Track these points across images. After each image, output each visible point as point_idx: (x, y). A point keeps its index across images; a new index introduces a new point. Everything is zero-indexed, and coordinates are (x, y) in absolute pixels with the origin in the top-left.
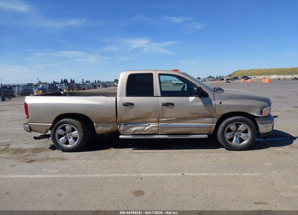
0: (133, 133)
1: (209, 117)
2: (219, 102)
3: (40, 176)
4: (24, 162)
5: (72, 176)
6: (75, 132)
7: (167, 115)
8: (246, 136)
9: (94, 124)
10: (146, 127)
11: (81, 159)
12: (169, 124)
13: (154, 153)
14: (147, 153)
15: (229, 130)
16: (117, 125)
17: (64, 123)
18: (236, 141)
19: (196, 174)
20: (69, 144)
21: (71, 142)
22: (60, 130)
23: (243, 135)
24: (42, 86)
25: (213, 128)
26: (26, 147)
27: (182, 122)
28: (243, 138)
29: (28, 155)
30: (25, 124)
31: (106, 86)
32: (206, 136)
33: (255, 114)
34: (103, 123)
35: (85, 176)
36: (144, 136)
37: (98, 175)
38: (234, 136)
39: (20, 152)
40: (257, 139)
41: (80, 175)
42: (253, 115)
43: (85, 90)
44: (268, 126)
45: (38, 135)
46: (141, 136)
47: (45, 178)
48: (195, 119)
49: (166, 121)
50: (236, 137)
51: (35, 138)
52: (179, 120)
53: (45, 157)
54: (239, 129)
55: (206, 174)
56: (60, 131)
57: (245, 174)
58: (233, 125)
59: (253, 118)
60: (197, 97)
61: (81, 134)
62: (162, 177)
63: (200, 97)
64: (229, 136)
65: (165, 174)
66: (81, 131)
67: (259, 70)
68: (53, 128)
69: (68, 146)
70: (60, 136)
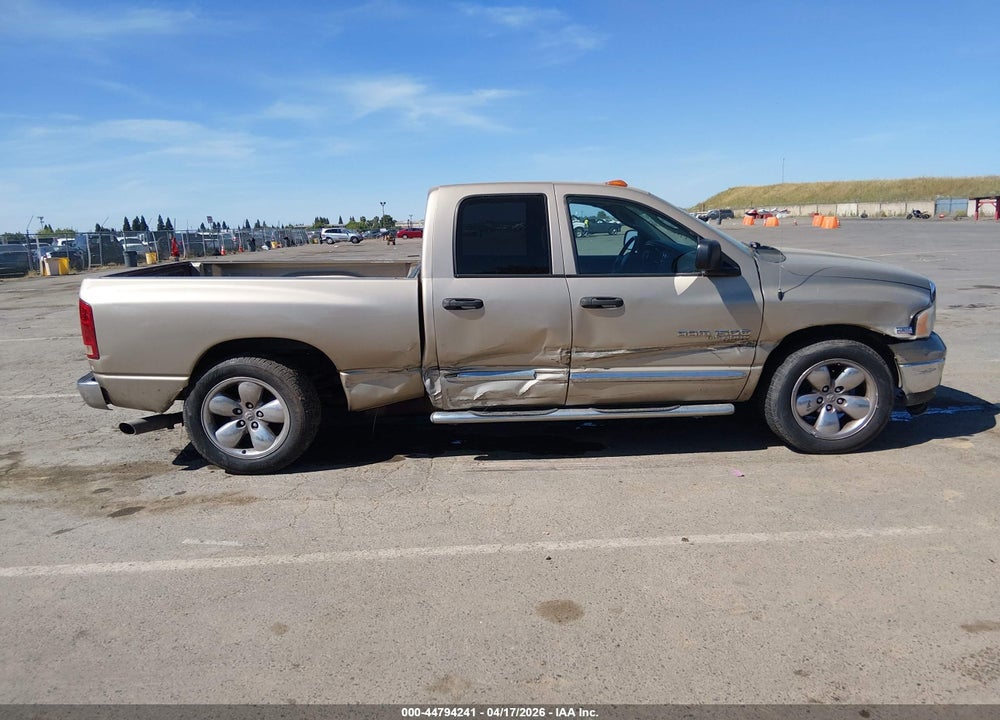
0: (479, 404)
1: (740, 346)
2: (777, 294)
3: (182, 565)
4: (99, 515)
5: (302, 560)
6: (275, 403)
7: (599, 340)
8: (861, 406)
9: (342, 374)
10: (523, 385)
11: (308, 499)
12: (603, 370)
13: (555, 469)
14: (532, 469)
15: (807, 388)
16: (423, 377)
17: (232, 372)
18: (827, 424)
19: (729, 538)
20: (252, 447)
21: (259, 439)
22: (219, 398)
23: (849, 404)
24: (63, 243)
25: (754, 380)
26: (84, 459)
27: (649, 361)
28: (850, 412)
29: (106, 490)
30: (84, 379)
31: (290, 243)
32: (727, 409)
33: (894, 333)
34: (370, 371)
35: (345, 556)
36: (519, 413)
37: (392, 552)
38: (821, 407)
39: (71, 479)
40: (895, 416)
41: (327, 555)
42: (887, 335)
43: (220, 254)
44: (931, 370)
45: (135, 416)
46: (508, 413)
47: (200, 572)
48: (694, 352)
49: (594, 359)
50: (828, 410)
51: (126, 428)
52: (641, 354)
53: (172, 494)
54: (838, 381)
55: (762, 537)
56: (216, 403)
57: (890, 532)
58: (817, 369)
59: (883, 345)
60: (700, 275)
61: (298, 410)
62: (617, 551)
63: (710, 275)
64: (805, 406)
65: (626, 542)
66: (298, 399)
67: (799, 188)
68: (192, 393)
69: (250, 453)
70: (219, 420)
